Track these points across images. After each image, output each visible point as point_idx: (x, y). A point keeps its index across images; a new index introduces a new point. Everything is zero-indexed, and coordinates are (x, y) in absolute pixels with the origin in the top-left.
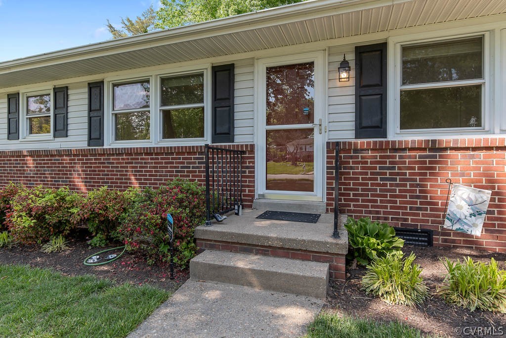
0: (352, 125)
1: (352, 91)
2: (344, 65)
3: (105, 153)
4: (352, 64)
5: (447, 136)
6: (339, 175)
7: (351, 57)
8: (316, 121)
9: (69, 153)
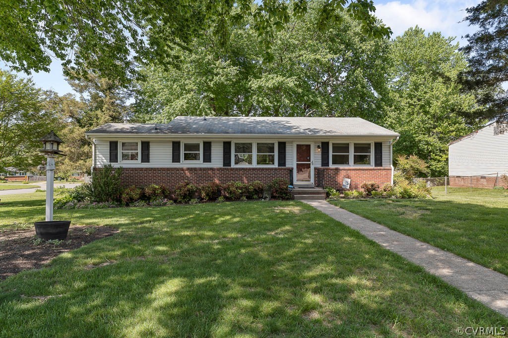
0: (321, 163)
1: (321, 154)
2: (319, 147)
3: (232, 169)
4: (321, 146)
5: (341, 167)
6: (318, 177)
7: (320, 145)
8: (311, 161)
9: (212, 169)
